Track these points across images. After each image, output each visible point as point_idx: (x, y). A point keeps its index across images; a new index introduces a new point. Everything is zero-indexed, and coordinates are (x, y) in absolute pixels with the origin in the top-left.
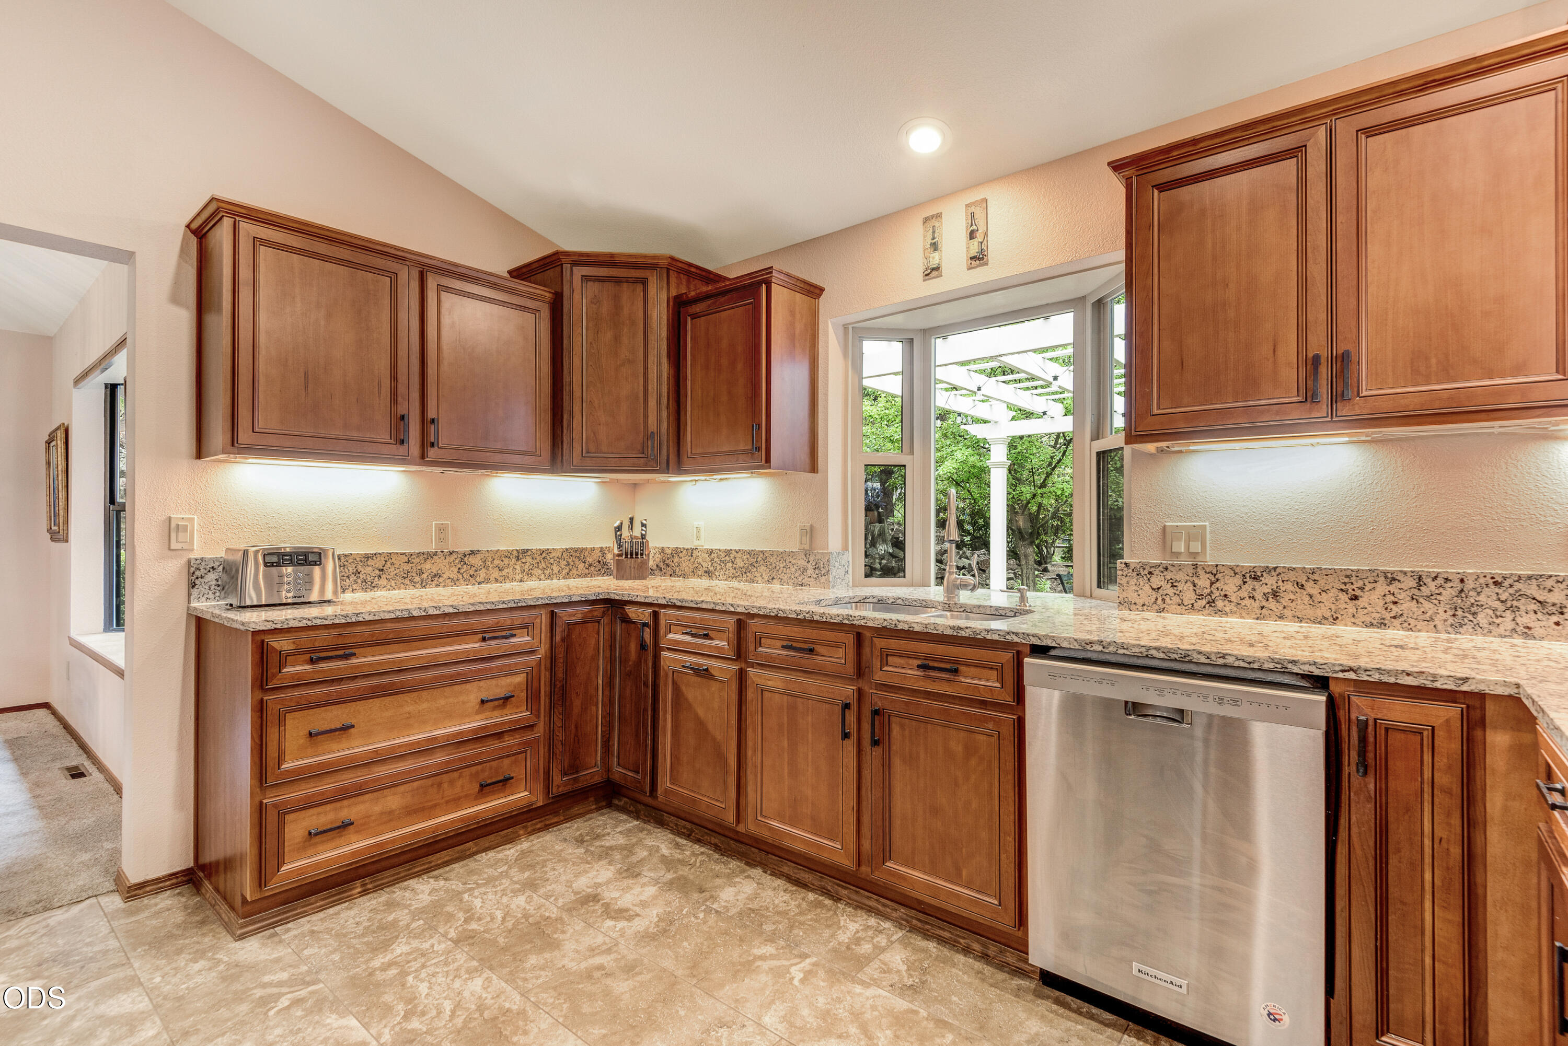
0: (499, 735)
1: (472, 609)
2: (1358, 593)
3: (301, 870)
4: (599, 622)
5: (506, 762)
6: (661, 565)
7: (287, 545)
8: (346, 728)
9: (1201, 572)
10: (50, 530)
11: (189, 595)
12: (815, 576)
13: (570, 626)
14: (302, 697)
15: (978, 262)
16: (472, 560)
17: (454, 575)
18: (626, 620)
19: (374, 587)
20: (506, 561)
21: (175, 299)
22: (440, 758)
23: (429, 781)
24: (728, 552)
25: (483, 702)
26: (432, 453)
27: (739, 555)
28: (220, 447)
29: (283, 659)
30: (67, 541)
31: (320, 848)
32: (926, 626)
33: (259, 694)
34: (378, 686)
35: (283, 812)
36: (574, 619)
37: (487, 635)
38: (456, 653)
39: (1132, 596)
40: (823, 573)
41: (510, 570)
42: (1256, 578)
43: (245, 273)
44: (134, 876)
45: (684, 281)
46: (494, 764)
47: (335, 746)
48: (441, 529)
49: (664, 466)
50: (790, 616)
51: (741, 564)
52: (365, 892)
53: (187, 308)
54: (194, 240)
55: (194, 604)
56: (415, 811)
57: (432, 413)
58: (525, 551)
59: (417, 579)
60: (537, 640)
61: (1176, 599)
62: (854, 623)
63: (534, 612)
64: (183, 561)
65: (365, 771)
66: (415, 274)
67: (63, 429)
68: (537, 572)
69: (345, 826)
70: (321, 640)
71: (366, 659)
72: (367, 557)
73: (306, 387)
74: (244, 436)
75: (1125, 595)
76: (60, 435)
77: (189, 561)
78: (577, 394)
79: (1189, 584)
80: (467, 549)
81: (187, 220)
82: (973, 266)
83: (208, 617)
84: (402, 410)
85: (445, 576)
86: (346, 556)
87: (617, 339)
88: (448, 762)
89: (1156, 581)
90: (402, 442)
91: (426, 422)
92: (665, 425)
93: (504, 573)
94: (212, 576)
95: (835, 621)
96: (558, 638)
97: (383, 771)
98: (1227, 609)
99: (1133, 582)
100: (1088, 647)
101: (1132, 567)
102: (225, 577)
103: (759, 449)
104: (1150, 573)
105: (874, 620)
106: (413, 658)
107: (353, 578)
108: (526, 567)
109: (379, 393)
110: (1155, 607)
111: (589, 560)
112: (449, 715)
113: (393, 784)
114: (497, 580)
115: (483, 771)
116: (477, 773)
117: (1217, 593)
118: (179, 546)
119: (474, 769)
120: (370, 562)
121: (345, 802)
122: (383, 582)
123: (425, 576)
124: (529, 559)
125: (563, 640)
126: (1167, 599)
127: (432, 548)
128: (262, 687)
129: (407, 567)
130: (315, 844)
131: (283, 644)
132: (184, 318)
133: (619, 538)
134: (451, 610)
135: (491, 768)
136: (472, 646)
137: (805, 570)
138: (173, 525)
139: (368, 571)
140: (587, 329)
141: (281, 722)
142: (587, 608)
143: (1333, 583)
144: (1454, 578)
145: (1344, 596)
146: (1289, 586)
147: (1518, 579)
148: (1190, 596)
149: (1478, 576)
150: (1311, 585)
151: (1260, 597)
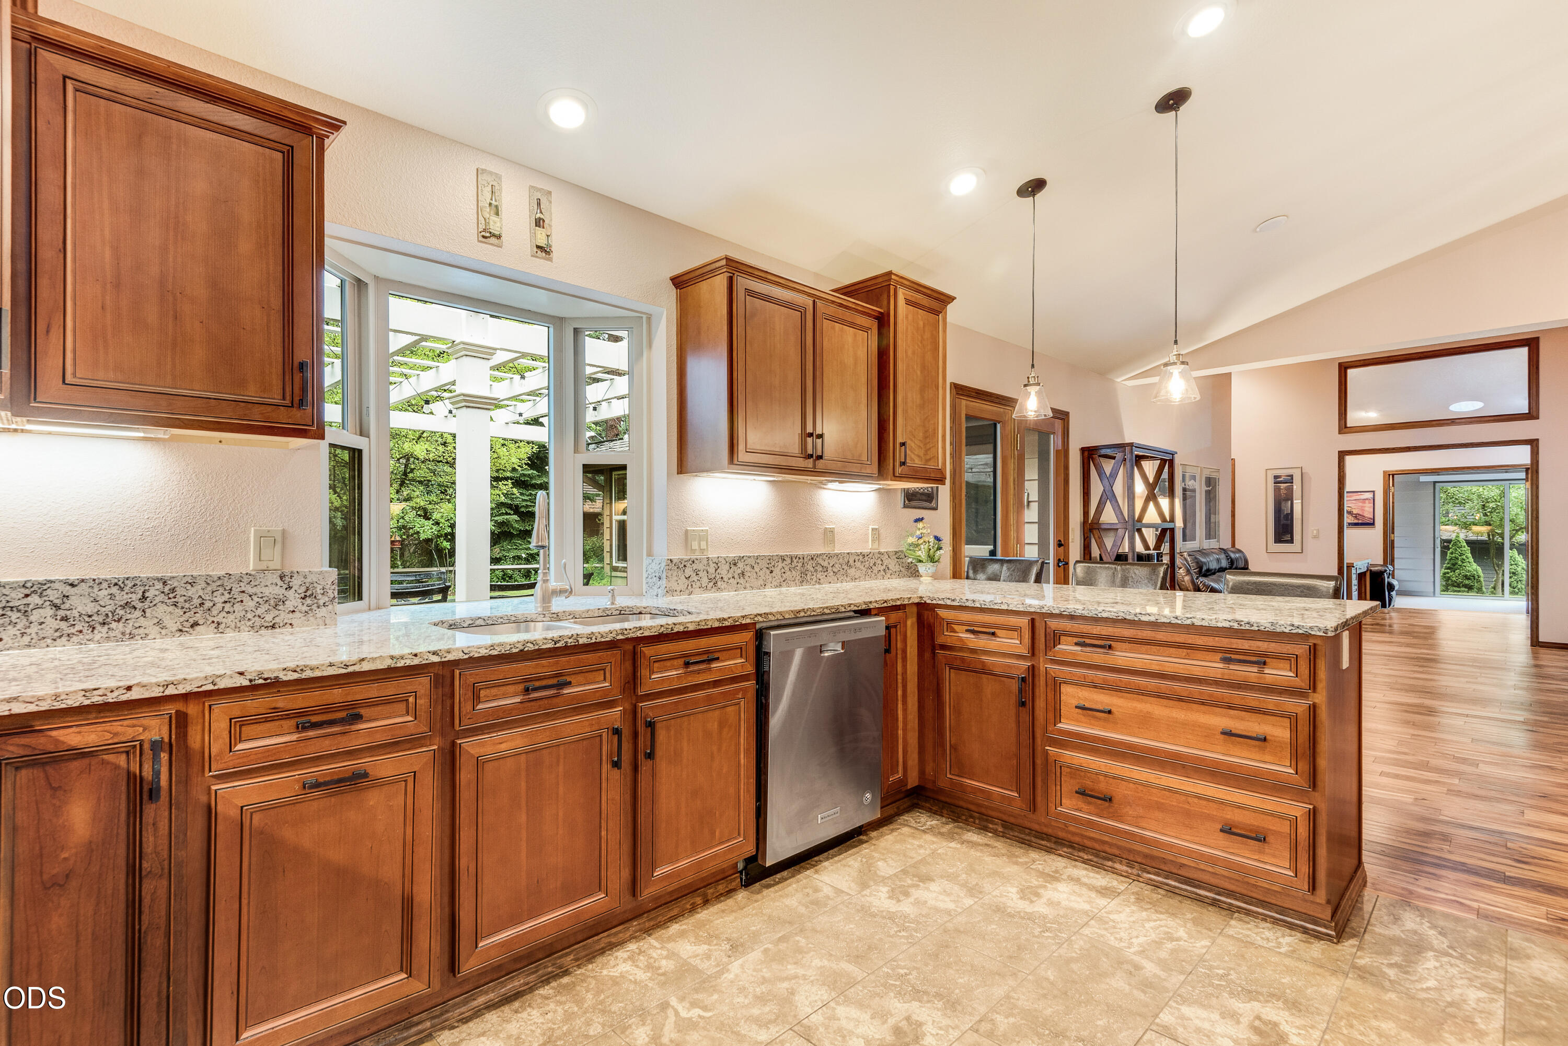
2: (773, 569)
9: (711, 563)
12: (305, 608)
15: (544, 254)
32: (698, 623)
39: (674, 585)
40: (321, 602)
42: (735, 564)
50: (544, 647)
61: (698, 584)
62: (629, 636)
75: (670, 585)
79: (705, 572)
82: (538, 255)
89: (688, 571)
95: (607, 639)
98: (723, 587)
99: (675, 574)
100: (798, 615)
101: (674, 563)
104: (685, 566)
105: (650, 628)
110: (687, 592)
117: (718, 577)
126: (694, 584)
143: (764, 564)
144: (801, 557)
145: (768, 572)
146: (748, 568)
147: (818, 556)
148: (705, 581)
149: (808, 555)
150: (756, 566)
151: (736, 576)
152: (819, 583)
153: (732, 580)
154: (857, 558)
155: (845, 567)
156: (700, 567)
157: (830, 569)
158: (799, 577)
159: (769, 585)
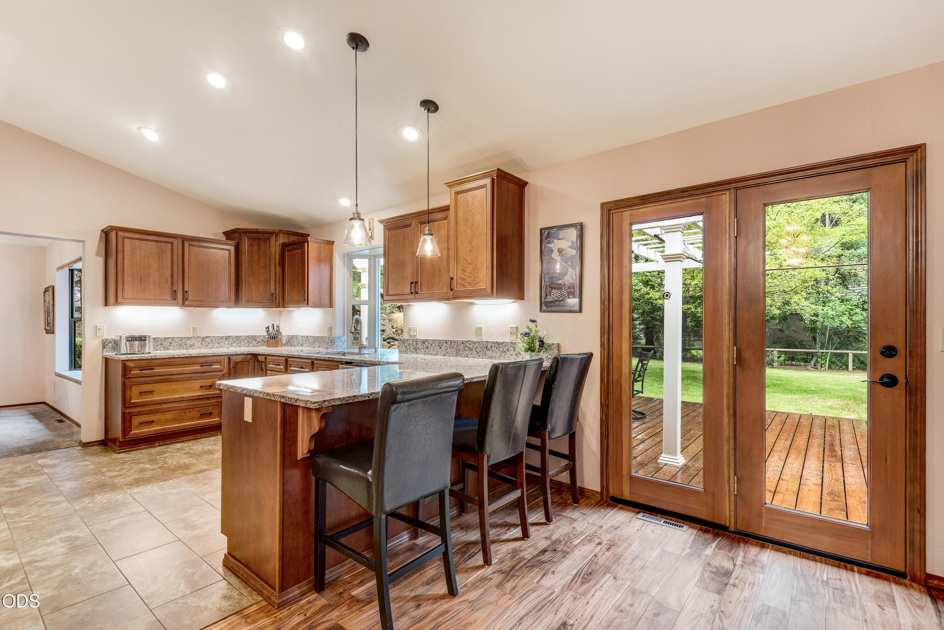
0: (208, 398)
1: (197, 355)
2: (441, 347)
3: (137, 434)
4: (249, 362)
5: (211, 407)
6: (288, 342)
7: (137, 334)
8: (152, 392)
10: (45, 329)
11: (103, 351)
13: (237, 363)
14: (137, 380)
15: (371, 239)
16: (207, 340)
17: (200, 345)
18: (258, 361)
19: (168, 349)
20: (221, 340)
21: (98, 254)
22: (186, 404)
23: (182, 411)
24: (307, 337)
25: (201, 387)
26: (186, 303)
27: (310, 338)
28: (112, 304)
29: (131, 369)
30: (54, 333)
31: (143, 428)
33: (124, 379)
34: (163, 379)
35: (131, 415)
36: (238, 360)
37: (202, 365)
38: (191, 370)
39: (401, 349)
41: (223, 344)
42: (424, 343)
43: (120, 248)
44: (85, 440)
45: (287, 237)
46: (206, 408)
47: (148, 397)
48: (194, 329)
49: (277, 305)
51: (311, 341)
52: (160, 446)
53: (102, 257)
54: (104, 235)
55: (104, 354)
56: (176, 420)
57: (186, 289)
58: (229, 337)
59: (185, 347)
60: (223, 367)
61: (410, 350)
63: (222, 357)
64: (101, 340)
65: (159, 405)
66: (180, 241)
67: (52, 287)
68: (234, 344)
69: (152, 422)
70: (144, 363)
71: (157, 370)
72: (165, 339)
73: (141, 283)
74: (120, 299)
76: (51, 289)
77: (103, 340)
78: (244, 279)
80: (205, 336)
81: (102, 228)
83: (108, 357)
84: (175, 288)
85: (196, 346)
86: (157, 338)
87: (259, 259)
88: (188, 405)
89: (406, 344)
90: (175, 299)
91: (185, 292)
92: (278, 291)
93: (220, 345)
94: (110, 345)
96: (231, 366)
97: (165, 406)
99: (401, 345)
101: (401, 340)
102: (115, 345)
103: (305, 300)
104: (405, 342)
106: (175, 371)
107: (160, 346)
108: (230, 343)
109: (167, 283)
110: (406, 352)
111: (258, 340)
112: (189, 390)
113: (169, 410)
114: (217, 347)
115: (201, 410)
116: (199, 410)
118: (99, 335)
119: (198, 409)
120: (166, 340)
121: (152, 415)
122: (171, 347)
123: (188, 346)
124: (231, 340)
125: (234, 367)
127: (190, 336)
128: (124, 377)
129: (180, 342)
130: (142, 426)
131: (131, 364)
132: (100, 261)
133: (268, 331)
134: (189, 356)
135: (205, 409)
136: (198, 368)
137: (328, 343)
138: (97, 328)
139: (166, 344)
140: (248, 256)
141: (131, 388)
142: (244, 356)
143: (437, 344)
144: (456, 342)
145: (439, 348)
146: (430, 345)
147: (466, 342)
148: (412, 349)
149: (460, 341)
150: (433, 344)
151: (424, 348)
152: (467, 357)
153: (422, 350)
154: (493, 345)
155: (485, 350)
156: (410, 343)
157: (474, 350)
158: (455, 352)
159: (439, 354)
